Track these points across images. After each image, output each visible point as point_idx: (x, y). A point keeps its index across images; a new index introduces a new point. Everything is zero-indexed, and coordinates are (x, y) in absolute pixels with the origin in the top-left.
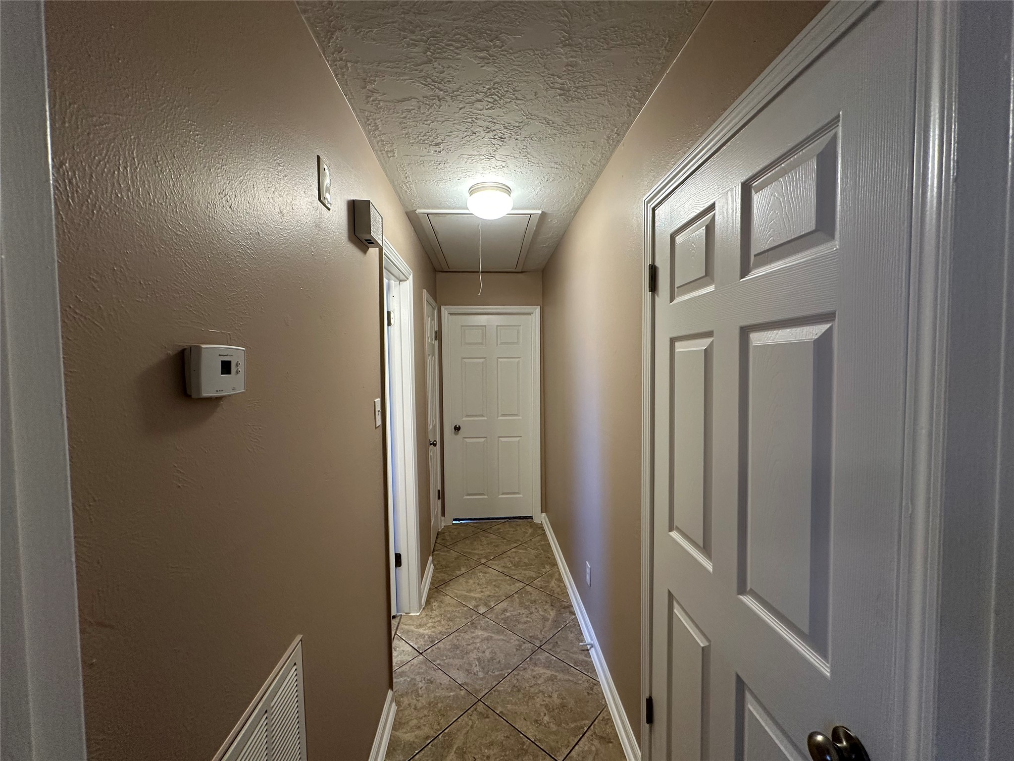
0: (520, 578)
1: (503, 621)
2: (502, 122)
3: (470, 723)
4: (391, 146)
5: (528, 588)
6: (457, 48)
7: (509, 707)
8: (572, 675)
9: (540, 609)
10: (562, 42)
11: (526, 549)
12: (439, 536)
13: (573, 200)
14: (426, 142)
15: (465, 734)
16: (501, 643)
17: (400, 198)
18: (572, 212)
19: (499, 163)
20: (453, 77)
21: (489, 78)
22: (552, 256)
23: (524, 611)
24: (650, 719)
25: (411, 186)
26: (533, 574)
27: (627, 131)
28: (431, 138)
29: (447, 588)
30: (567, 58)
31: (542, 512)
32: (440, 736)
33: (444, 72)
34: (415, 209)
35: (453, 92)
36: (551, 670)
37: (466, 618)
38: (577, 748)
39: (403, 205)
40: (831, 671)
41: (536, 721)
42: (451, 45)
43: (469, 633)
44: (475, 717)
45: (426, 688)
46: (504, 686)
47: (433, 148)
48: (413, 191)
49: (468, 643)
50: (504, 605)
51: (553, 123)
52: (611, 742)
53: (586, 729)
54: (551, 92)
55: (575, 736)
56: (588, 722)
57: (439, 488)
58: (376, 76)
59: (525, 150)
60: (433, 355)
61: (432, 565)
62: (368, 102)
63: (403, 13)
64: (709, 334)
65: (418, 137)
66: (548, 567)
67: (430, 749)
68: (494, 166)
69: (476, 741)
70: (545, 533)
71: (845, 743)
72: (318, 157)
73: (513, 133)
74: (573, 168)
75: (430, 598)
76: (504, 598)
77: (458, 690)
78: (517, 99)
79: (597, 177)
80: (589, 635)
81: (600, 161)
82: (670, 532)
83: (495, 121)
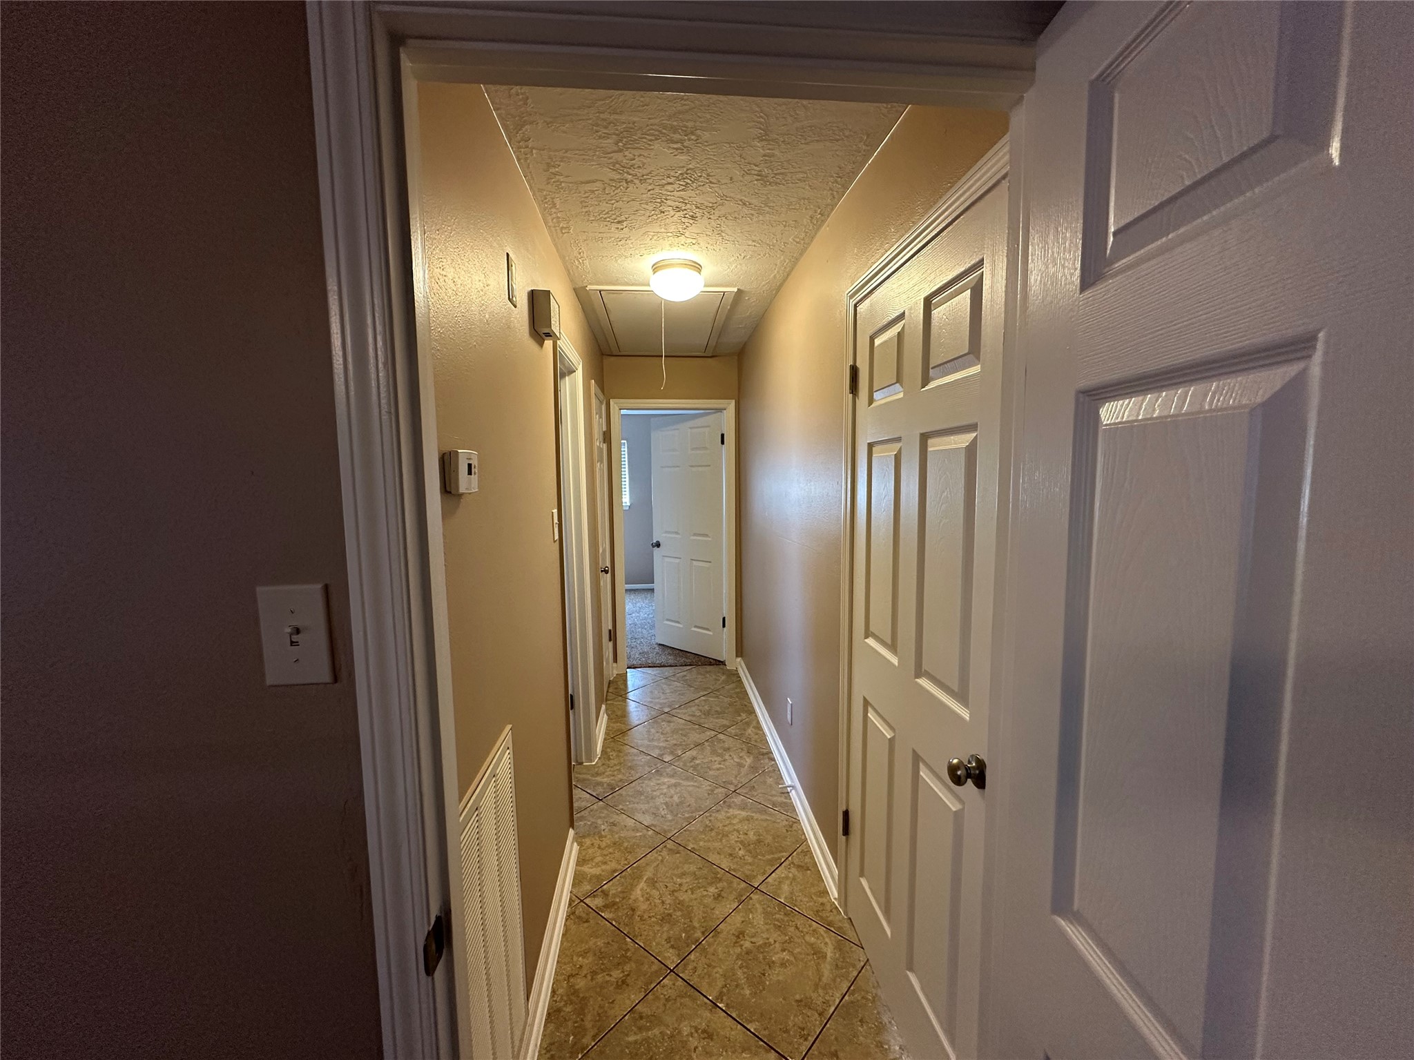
0: (712, 727)
1: (692, 769)
2: (695, 203)
3: (660, 858)
4: (568, 223)
5: (721, 736)
6: (651, 140)
7: (701, 843)
8: (770, 815)
9: (735, 757)
10: (758, 138)
11: (717, 697)
12: (611, 685)
13: (775, 276)
14: (608, 219)
15: (654, 867)
16: (691, 789)
17: (569, 274)
18: (773, 290)
19: (689, 241)
20: (644, 164)
21: (681, 165)
22: (750, 336)
23: (716, 759)
24: (846, 831)
25: (585, 262)
26: (726, 722)
27: (831, 212)
28: (614, 217)
29: (625, 738)
30: (763, 150)
31: (737, 656)
32: (628, 870)
33: (634, 159)
34: (585, 285)
35: (643, 176)
36: (747, 812)
37: (650, 767)
38: (773, 874)
39: (572, 281)
40: (970, 714)
41: (731, 855)
42: (645, 138)
43: (653, 780)
44: (665, 853)
45: (609, 830)
46: (696, 826)
47: (614, 226)
48: (587, 266)
49: (653, 789)
50: (694, 753)
51: (750, 204)
52: (810, 870)
53: (783, 860)
54: (748, 178)
55: (772, 865)
56: (786, 854)
57: (610, 627)
58: (562, 161)
59: (718, 229)
60: (602, 462)
61: (605, 715)
62: (548, 184)
63: (598, 112)
64: (898, 439)
65: (599, 215)
66: (744, 715)
67: (619, 880)
68: (682, 243)
69: (667, 872)
70: (740, 681)
71: (974, 764)
72: (508, 255)
73: (706, 213)
74: (774, 246)
75: (606, 748)
76: (692, 746)
77: (645, 831)
78: (711, 182)
79: (801, 254)
80: (789, 776)
81: (803, 239)
82: (865, 638)
83: (687, 201)
